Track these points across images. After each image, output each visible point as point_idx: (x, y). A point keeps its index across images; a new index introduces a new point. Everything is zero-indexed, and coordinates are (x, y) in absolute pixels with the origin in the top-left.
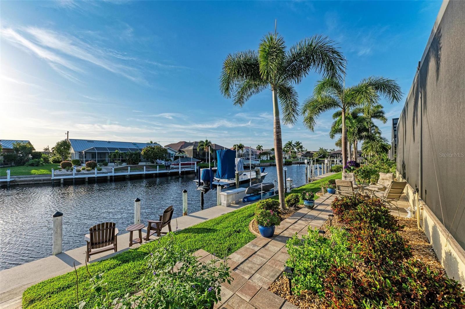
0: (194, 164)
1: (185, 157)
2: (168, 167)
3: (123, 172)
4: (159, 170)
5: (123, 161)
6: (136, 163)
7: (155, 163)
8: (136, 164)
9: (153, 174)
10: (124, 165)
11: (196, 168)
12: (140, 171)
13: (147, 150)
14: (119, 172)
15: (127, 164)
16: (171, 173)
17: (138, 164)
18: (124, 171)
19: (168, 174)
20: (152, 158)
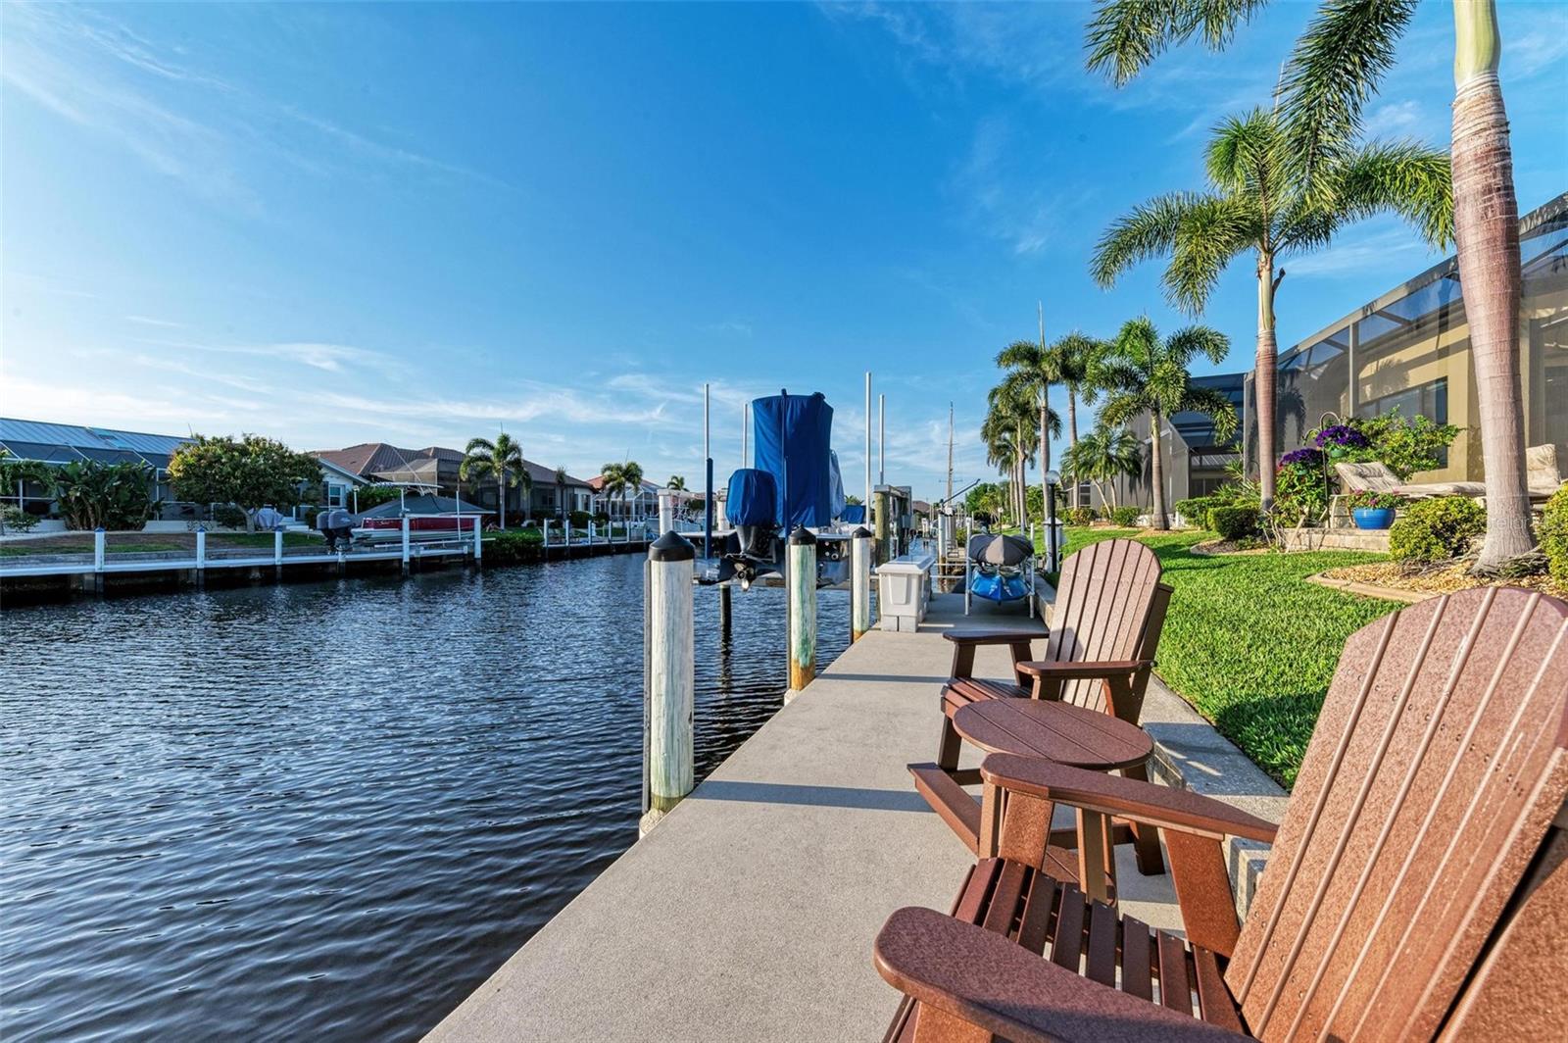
0: (468, 525)
1: (423, 492)
2: (337, 535)
3: (53, 561)
4: (284, 554)
5: (37, 511)
6: (130, 519)
7: (250, 522)
8: (129, 526)
9: (247, 569)
10: (46, 529)
11: (478, 540)
12: (167, 558)
13: (201, 457)
14: (25, 563)
15: (69, 528)
16: (349, 563)
17: (143, 526)
18: (59, 556)
19: (331, 569)
20: (237, 499)
